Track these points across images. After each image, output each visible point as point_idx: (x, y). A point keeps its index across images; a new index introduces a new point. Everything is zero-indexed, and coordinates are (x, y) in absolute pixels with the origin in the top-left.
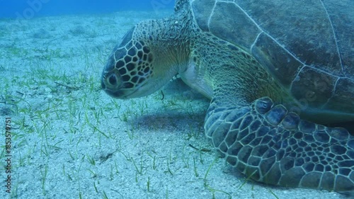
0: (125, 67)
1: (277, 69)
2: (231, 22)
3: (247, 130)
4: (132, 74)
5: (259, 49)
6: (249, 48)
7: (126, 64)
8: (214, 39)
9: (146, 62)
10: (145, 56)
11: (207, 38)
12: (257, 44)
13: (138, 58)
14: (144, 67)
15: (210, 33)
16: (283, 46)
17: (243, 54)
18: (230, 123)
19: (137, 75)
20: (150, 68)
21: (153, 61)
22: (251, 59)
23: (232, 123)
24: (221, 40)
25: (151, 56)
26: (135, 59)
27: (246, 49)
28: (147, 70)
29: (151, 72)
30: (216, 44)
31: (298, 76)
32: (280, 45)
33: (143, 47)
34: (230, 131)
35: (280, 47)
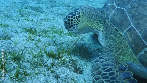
0: (70, 19)
1: (133, 45)
2: (119, 18)
3: (107, 73)
4: (72, 23)
5: (128, 33)
6: (123, 32)
7: (71, 18)
8: (110, 24)
9: (78, 21)
10: (78, 19)
11: (108, 23)
12: (127, 31)
13: (75, 18)
14: (76, 23)
15: (109, 21)
16: (140, 35)
17: (120, 34)
18: (102, 66)
19: (73, 24)
20: (78, 25)
21: (80, 23)
22: (123, 37)
23: (102, 67)
24: (113, 25)
25: (80, 20)
26: (74, 18)
27: (122, 32)
28: (77, 25)
29: (78, 26)
30: (110, 27)
31: (143, 52)
32: (139, 34)
33: (79, 15)
34: (100, 69)
35: (138, 35)
